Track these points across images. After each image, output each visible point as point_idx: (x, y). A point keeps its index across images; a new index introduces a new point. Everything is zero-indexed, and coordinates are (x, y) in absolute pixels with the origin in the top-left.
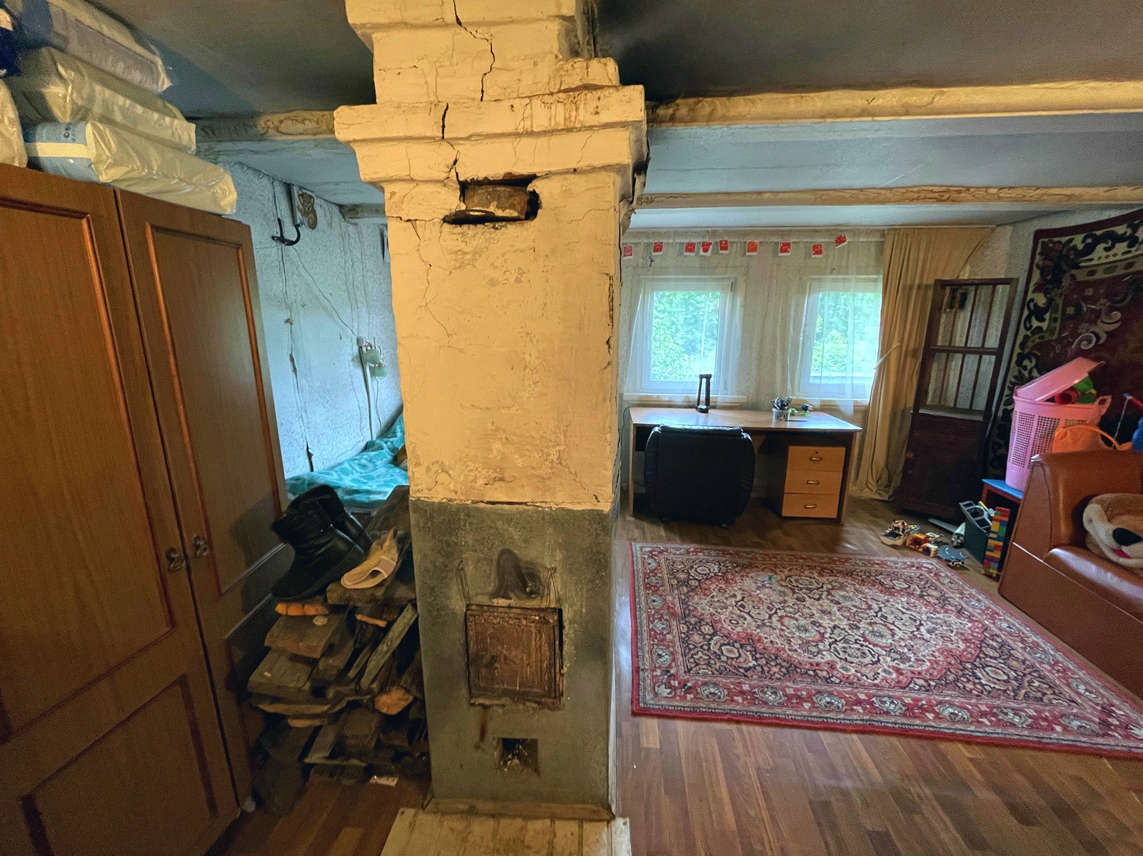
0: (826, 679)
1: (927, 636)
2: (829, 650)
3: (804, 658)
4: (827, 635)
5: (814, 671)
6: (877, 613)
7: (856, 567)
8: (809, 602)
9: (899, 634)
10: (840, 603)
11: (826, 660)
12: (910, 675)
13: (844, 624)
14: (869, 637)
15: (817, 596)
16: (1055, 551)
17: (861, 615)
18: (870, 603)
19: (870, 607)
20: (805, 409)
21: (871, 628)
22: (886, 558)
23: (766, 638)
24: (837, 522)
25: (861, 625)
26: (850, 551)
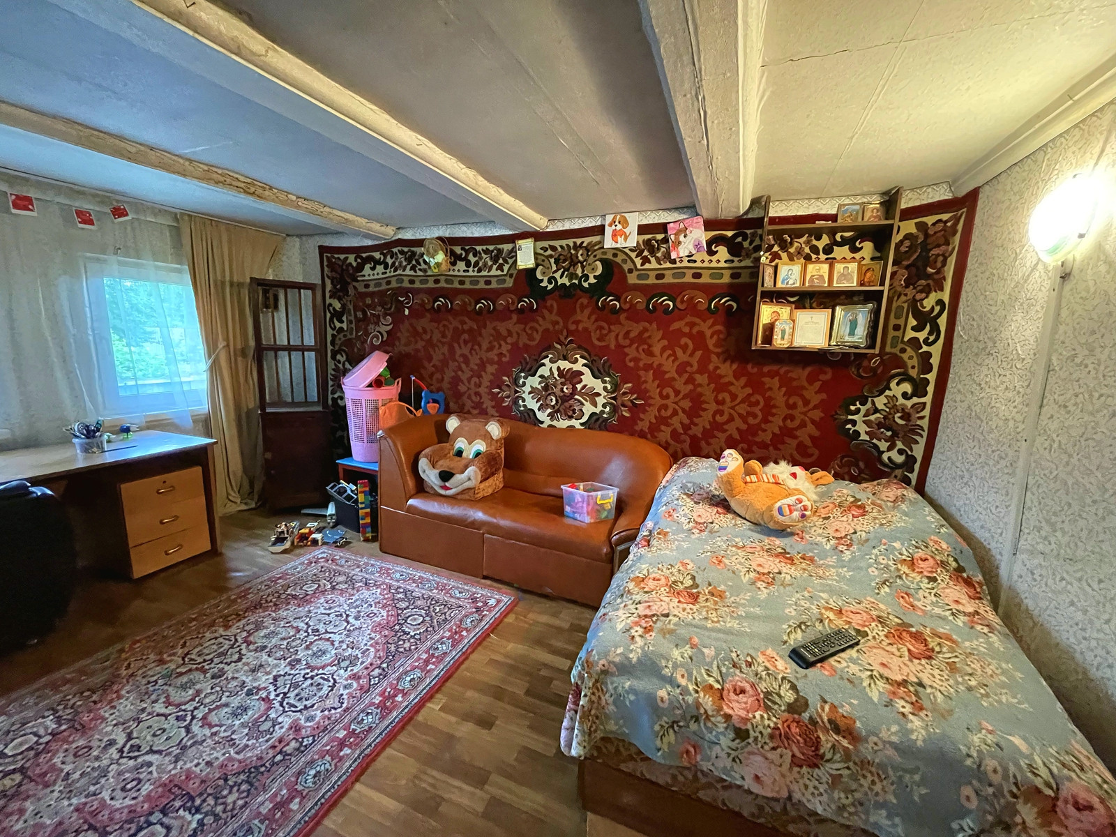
0: (298, 749)
1: (357, 624)
2: (284, 712)
3: (260, 747)
4: (272, 696)
5: (281, 752)
6: (306, 631)
7: (262, 594)
8: (230, 670)
9: (336, 638)
10: (265, 647)
11: (286, 726)
12: (366, 672)
13: (283, 668)
14: (314, 662)
15: (236, 657)
16: (411, 502)
17: (294, 644)
18: (295, 625)
19: (298, 631)
20: (127, 430)
21: (310, 652)
22: (285, 568)
23: (198, 765)
24: (214, 552)
25: (301, 655)
26: (246, 579)
